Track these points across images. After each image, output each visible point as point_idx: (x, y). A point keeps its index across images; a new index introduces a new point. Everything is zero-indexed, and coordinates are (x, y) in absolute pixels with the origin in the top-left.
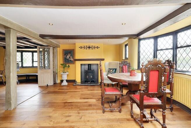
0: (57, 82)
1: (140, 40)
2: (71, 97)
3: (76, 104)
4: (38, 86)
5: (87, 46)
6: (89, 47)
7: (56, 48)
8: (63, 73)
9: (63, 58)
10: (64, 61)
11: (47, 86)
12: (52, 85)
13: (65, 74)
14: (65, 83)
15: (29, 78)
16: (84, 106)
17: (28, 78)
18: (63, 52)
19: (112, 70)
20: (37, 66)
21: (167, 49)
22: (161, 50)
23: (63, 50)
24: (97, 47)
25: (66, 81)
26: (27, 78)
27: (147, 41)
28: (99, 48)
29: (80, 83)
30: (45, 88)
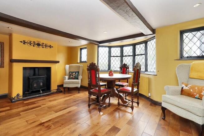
1: (99, 47)
5: (34, 42)
6: (39, 45)
19: (74, 73)
21: (117, 56)
22: (114, 56)
24: (50, 47)
27: (104, 48)
28: (52, 47)
29: (22, 97)
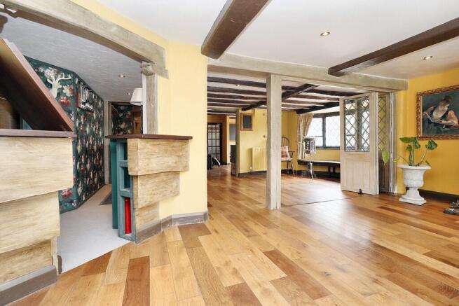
0: (394, 189)
2: (398, 236)
3: (394, 259)
4: (340, 190)
7: (392, 95)
8: (411, 165)
9: (418, 119)
10: (421, 128)
11: (361, 193)
12: (373, 193)
13: (418, 168)
14: (415, 198)
15: (334, 170)
16: (416, 276)
17: (332, 171)
18: (418, 101)
20: (339, 145)
23: (419, 95)
25: (418, 192)
26: (329, 170)
30: (356, 197)
